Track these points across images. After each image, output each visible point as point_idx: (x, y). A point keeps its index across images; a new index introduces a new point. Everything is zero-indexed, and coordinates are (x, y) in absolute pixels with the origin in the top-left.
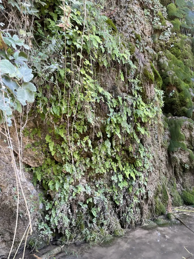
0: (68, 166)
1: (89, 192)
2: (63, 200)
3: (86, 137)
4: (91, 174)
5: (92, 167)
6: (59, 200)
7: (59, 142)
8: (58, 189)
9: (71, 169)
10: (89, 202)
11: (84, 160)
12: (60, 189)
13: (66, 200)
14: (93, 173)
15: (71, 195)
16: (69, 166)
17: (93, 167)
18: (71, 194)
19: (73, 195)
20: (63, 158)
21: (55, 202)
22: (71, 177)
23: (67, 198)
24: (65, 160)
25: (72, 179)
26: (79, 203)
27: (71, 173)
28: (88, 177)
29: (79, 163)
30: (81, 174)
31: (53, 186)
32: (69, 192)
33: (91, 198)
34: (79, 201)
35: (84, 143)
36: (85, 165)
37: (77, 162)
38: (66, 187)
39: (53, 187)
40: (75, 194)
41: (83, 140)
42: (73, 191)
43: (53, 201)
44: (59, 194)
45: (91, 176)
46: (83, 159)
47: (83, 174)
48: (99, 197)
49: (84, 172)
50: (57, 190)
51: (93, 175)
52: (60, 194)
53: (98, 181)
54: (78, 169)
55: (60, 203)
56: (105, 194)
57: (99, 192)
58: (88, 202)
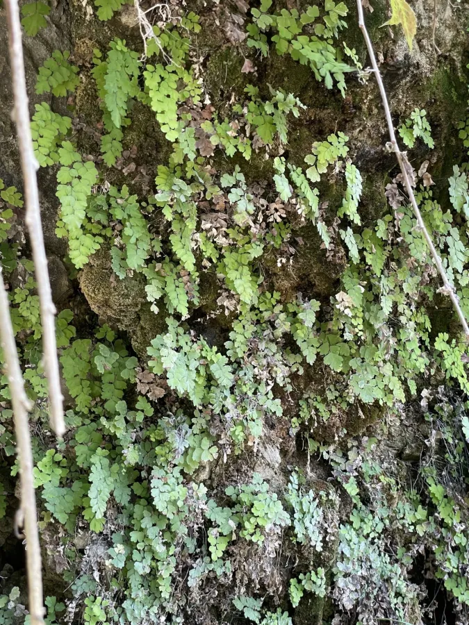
0: (178, 350)
1: (310, 532)
2: (139, 593)
3: (332, 138)
4: (308, 406)
5: (326, 361)
6: (115, 587)
7: (133, 166)
8: (103, 509)
9: (198, 371)
10: (308, 595)
11: (285, 310)
12: (119, 509)
13: (165, 589)
14: (325, 400)
15: (194, 557)
16: (186, 349)
17: (334, 363)
18: (191, 545)
19: (212, 549)
20: (148, 289)
21: (81, 606)
22: (196, 429)
23: (166, 572)
24: (161, 303)
25: (206, 443)
26: (239, 606)
27: (196, 402)
28: (293, 432)
29: (248, 334)
30: (259, 408)
31: (64, 491)
32: (182, 530)
33: (322, 571)
34: (243, 590)
35: (312, 185)
36: (289, 344)
37: (236, 326)
38: (166, 497)
39: (69, 498)
40: (223, 546)
41: (305, 167)
42: (209, 524)
43: (71, 599)
44: (110, 545)
45: (311, 419)
46: (280, 307)
47: (276, 407)
48: (360, 560)
49: (277, 391)
50: (99, 516)
51: (325, 416)
52: (120, 548)
53: (351, 454)
54: (248, 374)
55: (123, 610)
56: (393, 539)
57: (356, 524)
58: (296, 597)
